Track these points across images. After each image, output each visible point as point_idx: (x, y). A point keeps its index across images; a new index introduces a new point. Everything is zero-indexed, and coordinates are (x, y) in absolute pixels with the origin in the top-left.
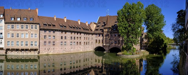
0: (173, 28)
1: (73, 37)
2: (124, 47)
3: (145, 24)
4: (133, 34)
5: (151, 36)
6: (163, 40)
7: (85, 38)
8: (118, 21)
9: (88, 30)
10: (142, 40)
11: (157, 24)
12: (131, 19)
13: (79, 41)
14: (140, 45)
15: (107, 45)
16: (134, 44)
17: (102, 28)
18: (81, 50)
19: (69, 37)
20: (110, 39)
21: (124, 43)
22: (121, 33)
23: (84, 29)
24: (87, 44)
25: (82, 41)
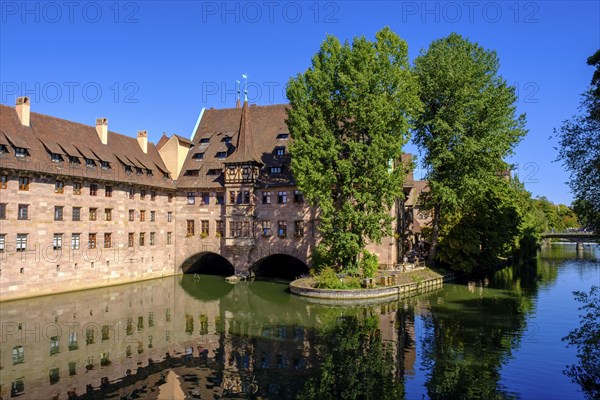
0: (568, 148)
1: (68, 210)
2: (324, 254)
3: (417, 141)
4: (362, 191)
5: (448, 194)
6: (512, 216)
7: (131, 211)
8: (292, 132)
9: (149, 172)
10: (405, 218)
11: (480, 134)
12: (349, 117)
13: (100, 226)
14: (398, 241)
15: (243, 243)
16: (366, 239)
17: (219, 163)
18: (114, 275)
19: (45, 209)
20: (254, 217)
21: (322, 233)
22: (308, 189)
23: (128, 168)
24: (142, 243)
25: (120, 226)
